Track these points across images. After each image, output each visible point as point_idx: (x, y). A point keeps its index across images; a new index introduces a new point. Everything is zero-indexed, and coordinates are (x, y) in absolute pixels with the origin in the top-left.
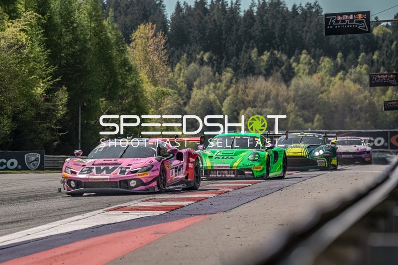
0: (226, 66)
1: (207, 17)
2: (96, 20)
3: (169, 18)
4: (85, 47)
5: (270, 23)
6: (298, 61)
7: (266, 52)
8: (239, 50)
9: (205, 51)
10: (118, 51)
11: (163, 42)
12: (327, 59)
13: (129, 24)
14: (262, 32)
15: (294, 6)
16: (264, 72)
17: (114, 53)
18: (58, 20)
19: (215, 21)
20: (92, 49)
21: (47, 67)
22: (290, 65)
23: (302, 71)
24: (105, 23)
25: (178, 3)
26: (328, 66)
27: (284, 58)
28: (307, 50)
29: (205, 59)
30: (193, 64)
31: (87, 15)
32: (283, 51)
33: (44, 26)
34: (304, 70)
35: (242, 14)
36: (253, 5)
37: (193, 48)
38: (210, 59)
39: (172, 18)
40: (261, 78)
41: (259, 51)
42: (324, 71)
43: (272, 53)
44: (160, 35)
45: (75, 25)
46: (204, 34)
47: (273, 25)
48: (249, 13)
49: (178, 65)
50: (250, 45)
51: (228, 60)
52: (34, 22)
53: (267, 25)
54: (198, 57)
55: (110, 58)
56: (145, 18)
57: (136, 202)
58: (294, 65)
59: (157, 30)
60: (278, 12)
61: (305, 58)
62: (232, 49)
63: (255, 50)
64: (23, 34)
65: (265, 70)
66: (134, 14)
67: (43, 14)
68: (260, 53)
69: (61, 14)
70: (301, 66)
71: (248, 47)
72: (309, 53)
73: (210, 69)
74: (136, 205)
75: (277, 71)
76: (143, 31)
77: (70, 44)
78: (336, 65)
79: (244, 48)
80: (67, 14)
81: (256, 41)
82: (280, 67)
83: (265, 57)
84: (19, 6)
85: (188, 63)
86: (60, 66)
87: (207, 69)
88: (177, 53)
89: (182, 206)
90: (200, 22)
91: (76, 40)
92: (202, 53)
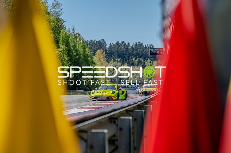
0: (125, 63)
1: (120, 48)
2: (84, 49)
3: (108, 48)
4: (80, 57)
5: (138, 50)
6: (147, 61)
7: (137, 59)
8: (129, 58)
9: (119, 58)
10: (90, 58)
11: (105, 55)
12: (155, 61)
13: (95, 49)
14: (136, 53)
15: (146, 45)
16: (137, 65)
17: (89, 59)
18: (72, 48)
19: (122, 49)
20: (83, 57)
21: (68, 62)
22: (144, 63)
23: (148, 65)
24: (87, 49)
25: (111, 43)
26: (156, 63)
27: (143, 60)
28: (150, 58)
29: (119, 60)
30: (115, 62)
31: (81, 47)
32: (142, 58)
33: (67, 50)
34: (149, 64)
35: (130, 47)
36: (133, 44)
37: (115, 57)
38: (120, 60)
39: (109, 48)
40: (136, 66)
41: (135, 58)
42: (155, 65)
43: (139, 59)
44: (104, 53)
45: (77, 50)
46: (119, 53)
47: (139, 51)
48: (132, 47)
49: (111, 62)
50: (133, 56)
51: (126, 61)
52: (64, 49)
53: (138, 51)
54: (117, 60)
55: (88, 60)
56: (100, 48)
57: (88, 105)
58: (146, 63)
59: (103, 52)
60: (141, 47)
61: (149, 61)
62: (127, 58)
63: (134, 58)
64: (61, 53)
65: (137, 64)
66: (97, 46)
67: (67, 47)
68: (136, 59)
69: (73, 47)
70: (148, 63)
71: (132, 57)
72: (150, 59)
73: (120, 63)
74: (88, 107)
75: (140, 64)
76: (99, 52)
77: (76, 56)
78: (158, 63)
79: (131, 57)
80: (75, 47)
81: (134, 56)
82: (141, 63)
83: (137, 60)
84: (60, 44)
85: (114, 62)
86: (72, 62)
87: (119, 63)
88: (110, 58)
89: (102, 107)
90: (117, 49)
91: (77, 54)
92: (118, 59)
